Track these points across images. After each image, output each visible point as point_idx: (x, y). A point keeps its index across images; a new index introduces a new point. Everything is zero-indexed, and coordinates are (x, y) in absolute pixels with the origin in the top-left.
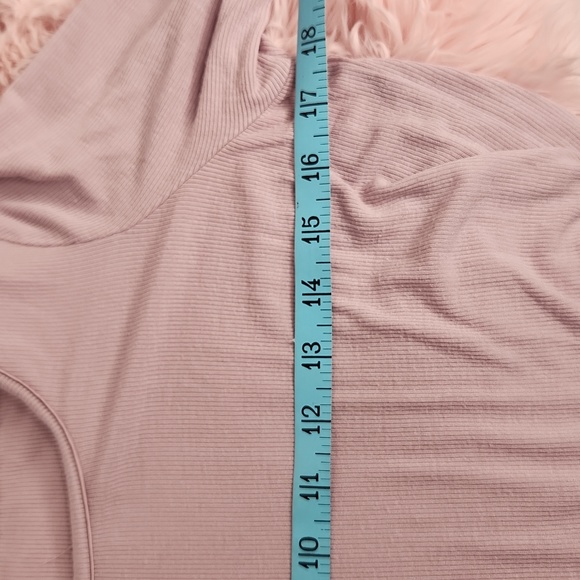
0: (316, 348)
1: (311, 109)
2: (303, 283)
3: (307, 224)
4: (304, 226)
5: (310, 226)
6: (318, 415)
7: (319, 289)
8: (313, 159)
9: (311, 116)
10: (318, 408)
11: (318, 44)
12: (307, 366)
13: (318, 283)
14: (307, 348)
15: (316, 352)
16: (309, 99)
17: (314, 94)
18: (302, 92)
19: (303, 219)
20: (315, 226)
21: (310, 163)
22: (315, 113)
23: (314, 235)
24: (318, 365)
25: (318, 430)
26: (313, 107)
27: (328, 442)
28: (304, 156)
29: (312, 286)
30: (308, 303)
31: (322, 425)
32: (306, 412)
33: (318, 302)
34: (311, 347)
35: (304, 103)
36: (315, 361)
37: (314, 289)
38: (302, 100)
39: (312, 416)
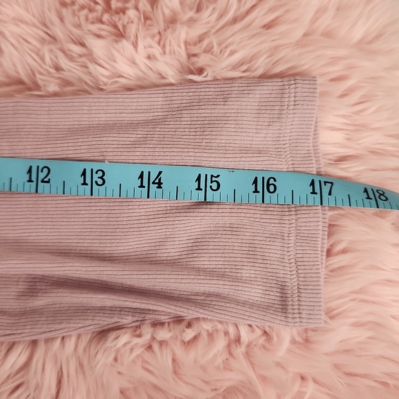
0: (100, 182)
1: (317, 189)
2: (160, 173)
3: (214, 179)
4: (212, 176)
5: (212, 182)
6: (43, 181)
7: (153, 187)
8: (272, 188)
9: (311, 189)
10: (48, 182)
11: (373, 202)
12: (84, 174)
13: (159, 187)
14: (100, 174)
15: (96, 182)
16: (326, 189)
17: (330, 194)
18: (332, 183)
19: (218, 176)
20: (211, 187)
21: (268, 185)
22: (314, 192)
23: (202, 186)
24: (85, 183)
25: (30, 181)
26: (319, 192)
27: (20, 190)
28: (275, 180)
29: (157, 181)
30: (141, 176)
31: (34, 184)
32: (46, 170)
33: (142, 186)
34: (101, 178)
35: (323, 184)
36: (88, 181)
37: (154, 183)
38: (325, 182)
39: (42, 176)
